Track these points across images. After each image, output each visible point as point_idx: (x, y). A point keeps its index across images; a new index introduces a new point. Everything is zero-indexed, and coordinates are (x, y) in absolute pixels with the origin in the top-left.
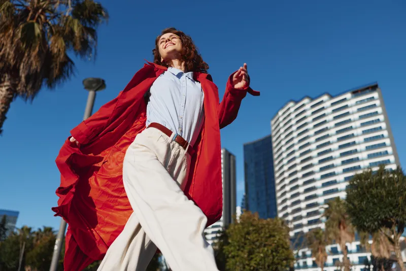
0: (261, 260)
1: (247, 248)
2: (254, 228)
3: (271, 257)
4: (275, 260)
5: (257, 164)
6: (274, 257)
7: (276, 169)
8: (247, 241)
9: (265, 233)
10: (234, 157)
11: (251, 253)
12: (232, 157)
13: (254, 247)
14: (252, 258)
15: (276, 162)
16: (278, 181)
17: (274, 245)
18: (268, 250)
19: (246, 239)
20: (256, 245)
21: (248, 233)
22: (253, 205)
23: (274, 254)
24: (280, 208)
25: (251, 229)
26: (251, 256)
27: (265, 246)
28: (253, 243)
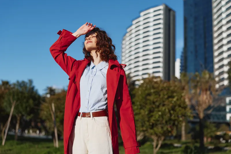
0: (159, 117)
1: (148, 107)
2: (155, 90)
3: (168, 115)
4: (173, 117)
5: (196, 19)
6: (171, 115)
7: (215, 23)
8: (148, 102)
9: (164, 95)
10: (174, 12)
11: (151, 111)
12: (172, 13)
13: (154, 106)
14: (152, 116)
15: (215, 17)
16: (215, 35)
17: (171, 105)
18: (165, 110)
19: (146, 99)
20: (156, 105)
21: (149, 94)
22: (191, 58)
23: (172, 112)
24: (216, 60)
25: (152, 91)
26: (152, 114)
27: (164, 105)
28: (154, 103)
